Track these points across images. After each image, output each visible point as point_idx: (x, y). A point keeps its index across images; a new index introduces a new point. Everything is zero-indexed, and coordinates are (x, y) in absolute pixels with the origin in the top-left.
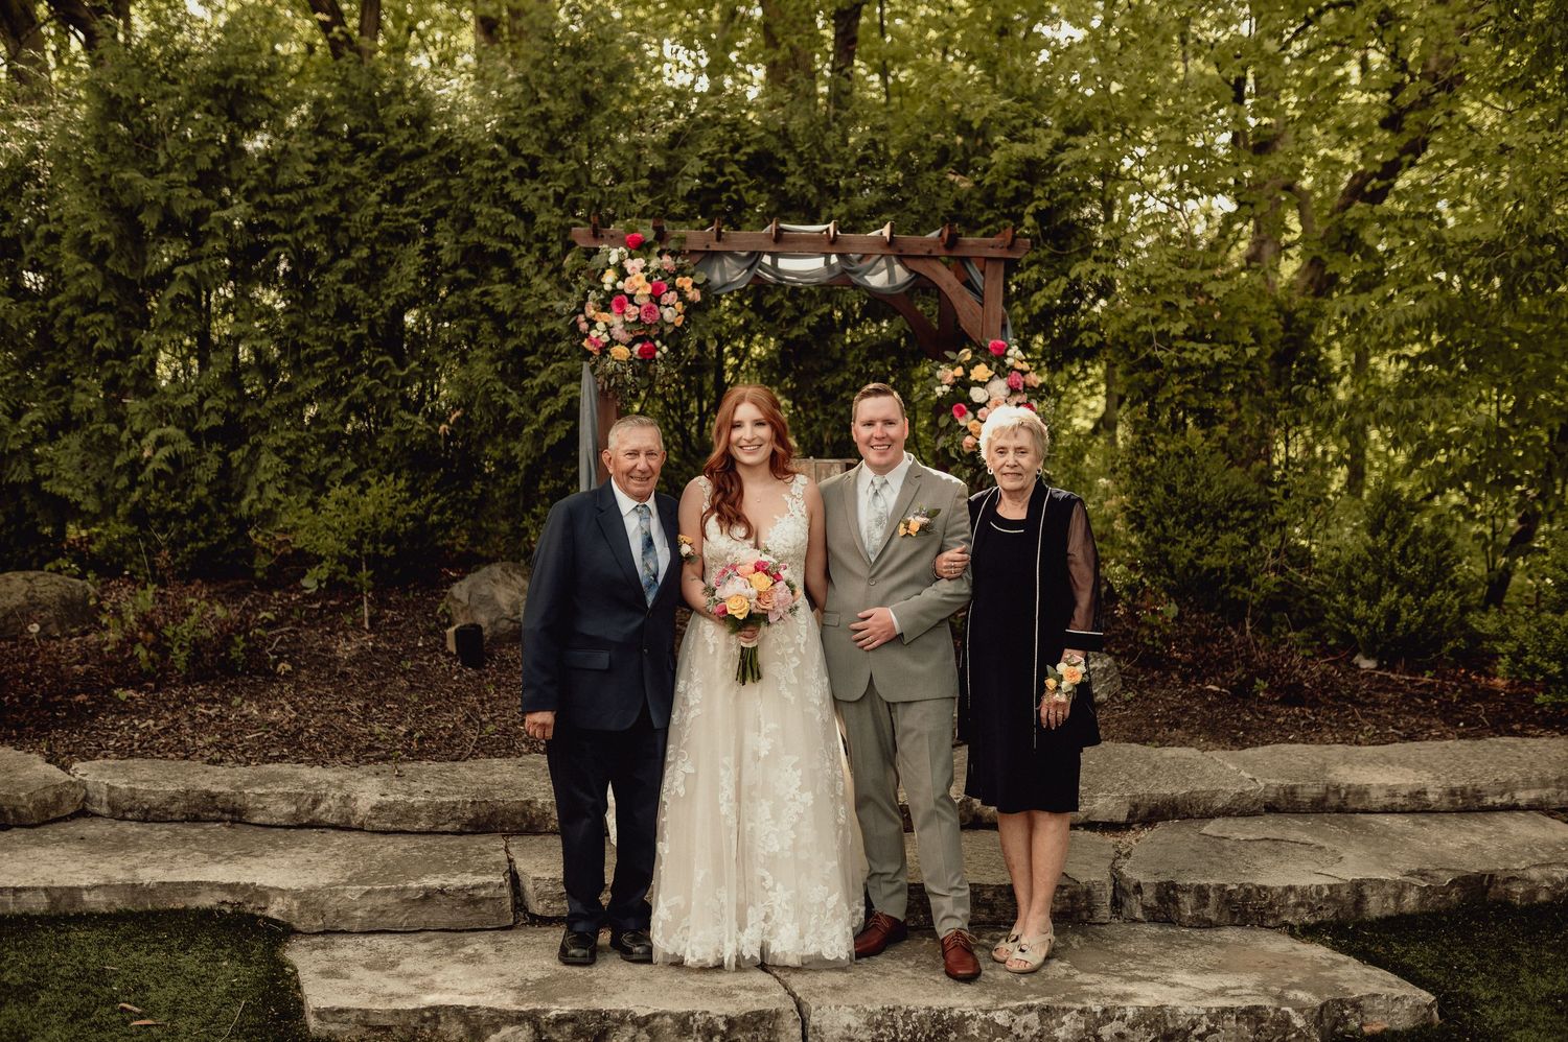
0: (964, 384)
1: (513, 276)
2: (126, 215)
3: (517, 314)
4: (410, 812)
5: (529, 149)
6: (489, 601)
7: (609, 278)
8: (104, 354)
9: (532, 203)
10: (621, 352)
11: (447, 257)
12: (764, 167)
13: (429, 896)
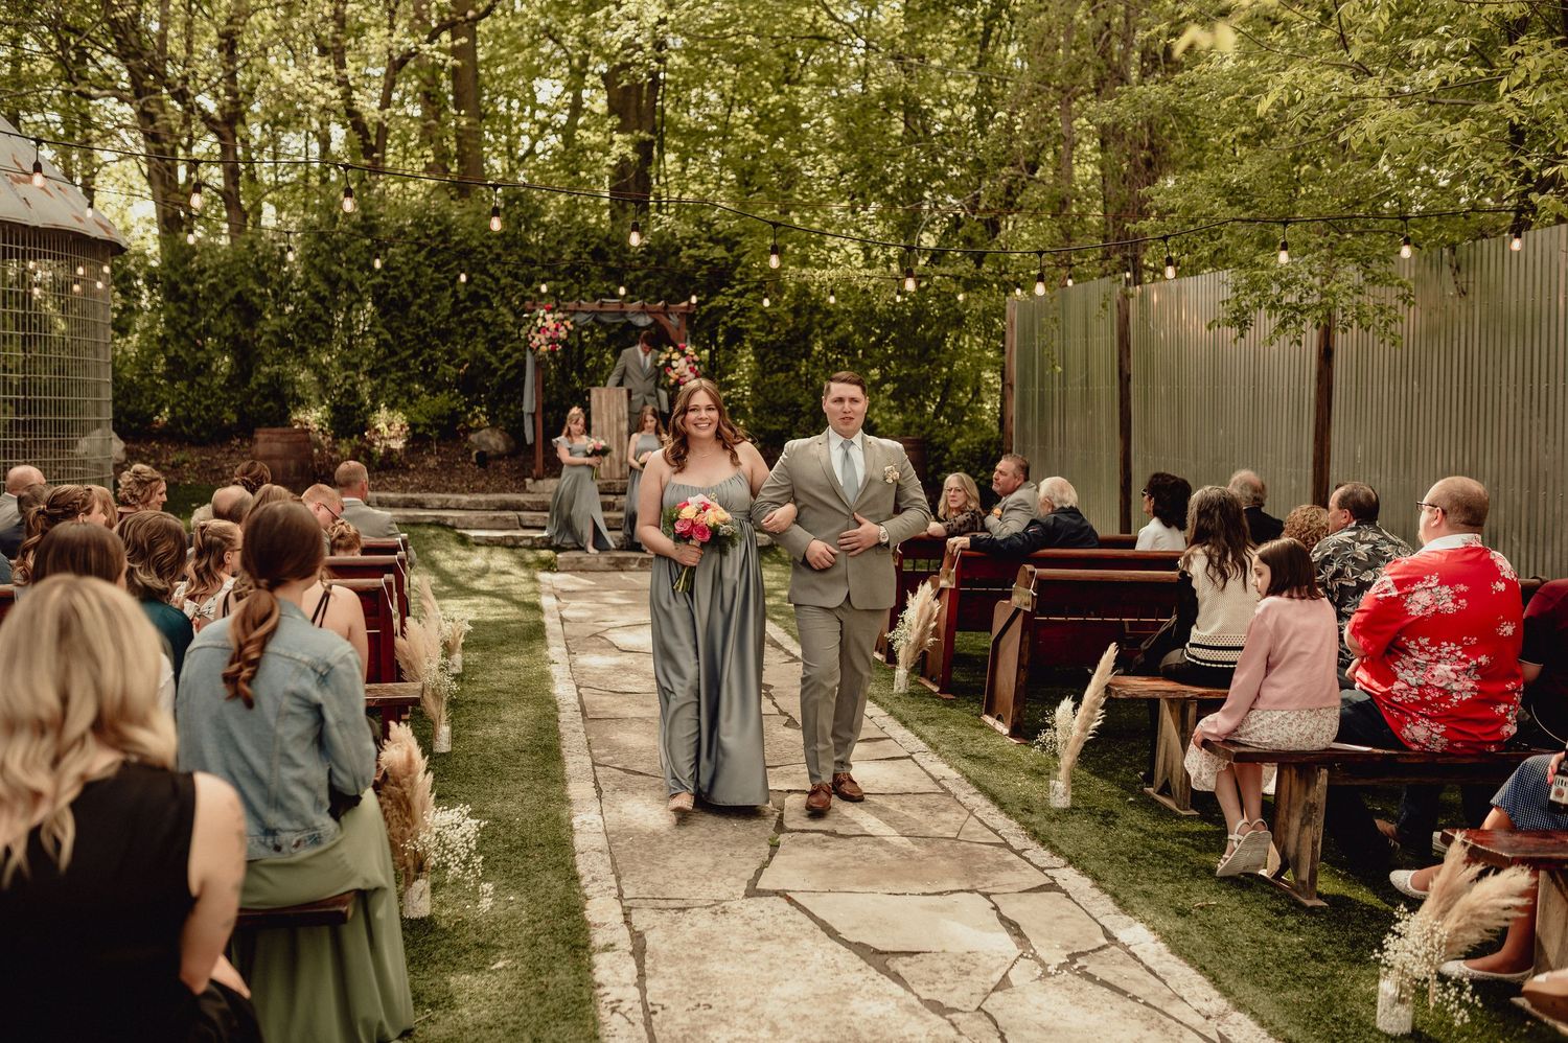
0: (669, 360)
1: (490, 306)
2: (332, 281)
3: (494, 323)
4: (480, 503)
5: (499, 251)
6: (486, 443)
7: (539, 322)
8: (321, 340)
9: (498, 274)
10: (544, 348)
11: (462, 296)
12: (598, 254)
13: (495, 518)
